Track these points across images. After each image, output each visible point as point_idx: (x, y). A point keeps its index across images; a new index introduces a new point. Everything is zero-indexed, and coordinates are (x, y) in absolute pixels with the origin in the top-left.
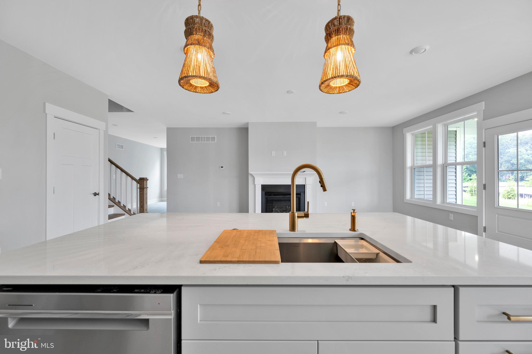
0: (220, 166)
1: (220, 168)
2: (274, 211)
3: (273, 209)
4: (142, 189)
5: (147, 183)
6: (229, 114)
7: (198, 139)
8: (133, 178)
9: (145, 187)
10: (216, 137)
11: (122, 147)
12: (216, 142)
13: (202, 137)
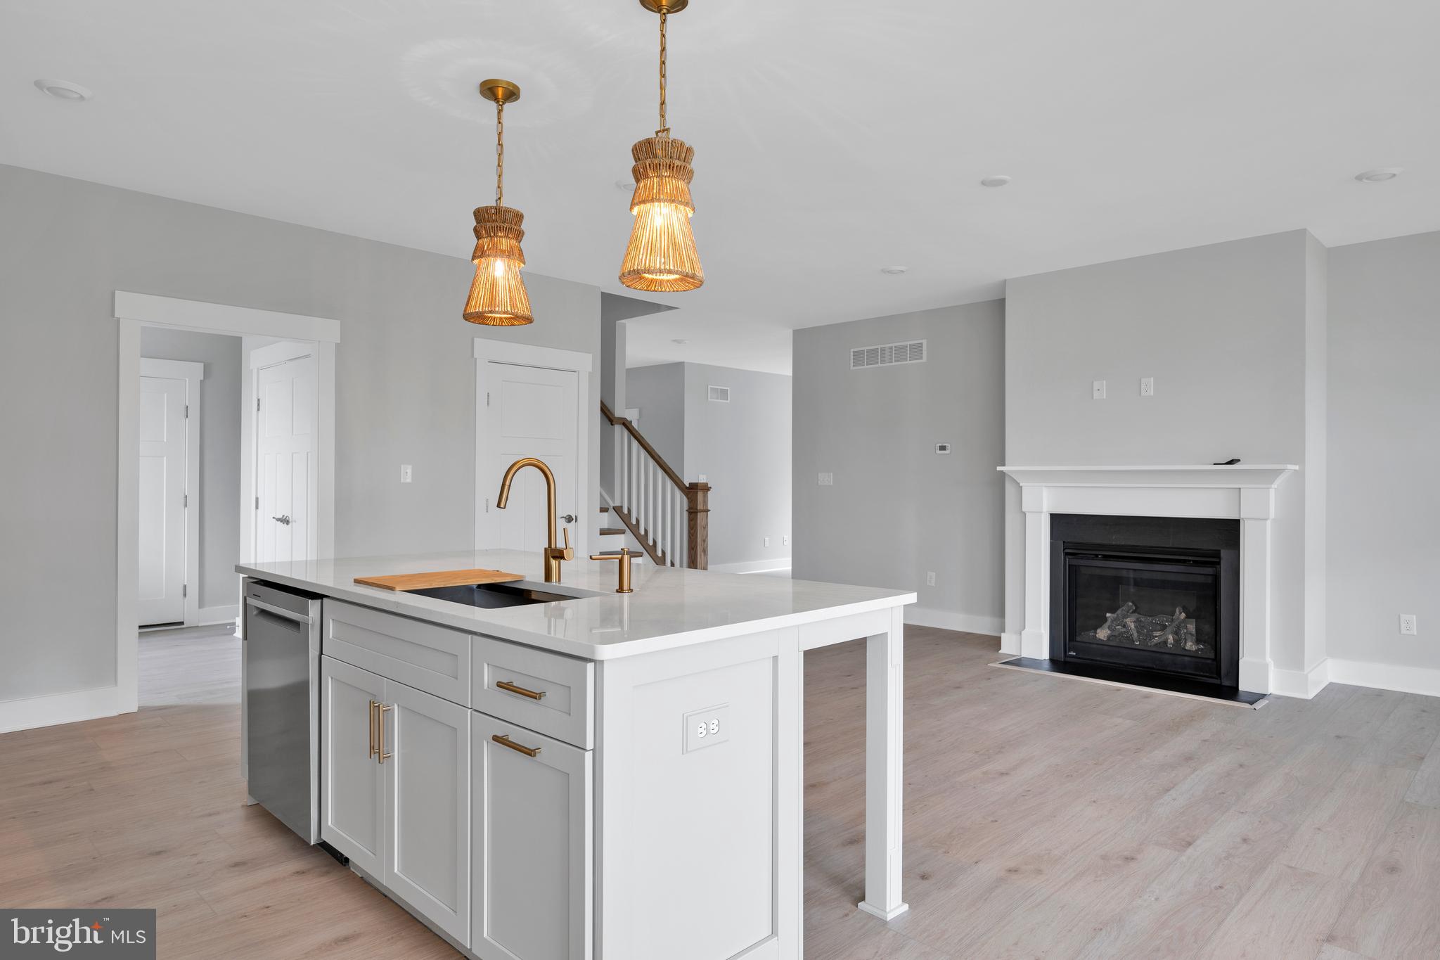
0: (938, 445)
1: (938, 452)
2: (1109, 621)
3: (1108, 615)
4: (693, 514)
5: (705, 497)
6: (902, 271)
7: (873, 356)
8: (677, 481)
9: (700, 507)
10: (924, 342)
11: (724, 394)
12: (925, 359)
13: (883, 349)
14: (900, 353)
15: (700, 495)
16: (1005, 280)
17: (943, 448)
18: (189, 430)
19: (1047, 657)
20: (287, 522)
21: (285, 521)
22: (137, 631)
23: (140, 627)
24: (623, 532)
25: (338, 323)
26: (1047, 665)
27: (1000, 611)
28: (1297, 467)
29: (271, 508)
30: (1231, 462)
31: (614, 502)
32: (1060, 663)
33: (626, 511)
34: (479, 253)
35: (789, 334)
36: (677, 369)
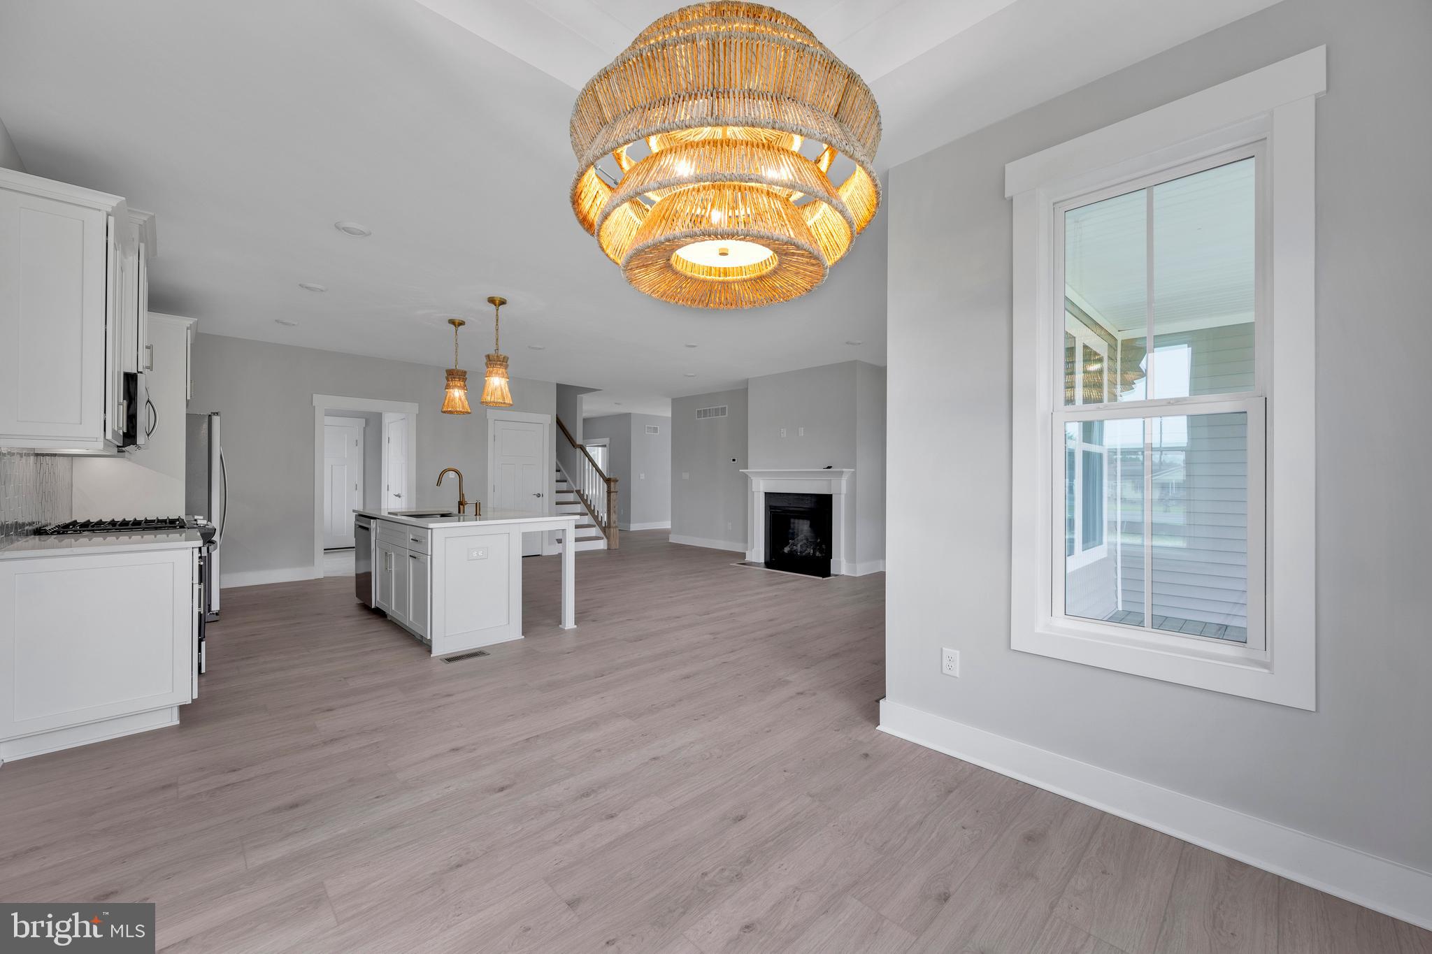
0: (732, 458)
1: (732, 462)
2: (790, 543)
4: (609, 494)
5: (615, 485)
7: (705, 413)
8: (604, 477)
9: (612, 490)
10: (726, 406)
11: (655, 430)
12: (726, 415)
13: (707, 410)
14: (717, 412)
15: (612, 484)
16: (748, 379)
17: (734, 460)
18: (358, 452)
19: (763, 561)
20: (400, 497)
21: (399, 496)
22: (323, 551)
23: (325, 550)
24: (579, 503)
25: (417, 404)
26: (763, 565)
27: (745, 541)
28: (853, 470)
29: (393, 491)
30: (829, 467)
31: (576, 487)
32: (768, 564)
33: (582, 493)
34: (448, 387)
35: (669, 401)
36: (626, 417)
